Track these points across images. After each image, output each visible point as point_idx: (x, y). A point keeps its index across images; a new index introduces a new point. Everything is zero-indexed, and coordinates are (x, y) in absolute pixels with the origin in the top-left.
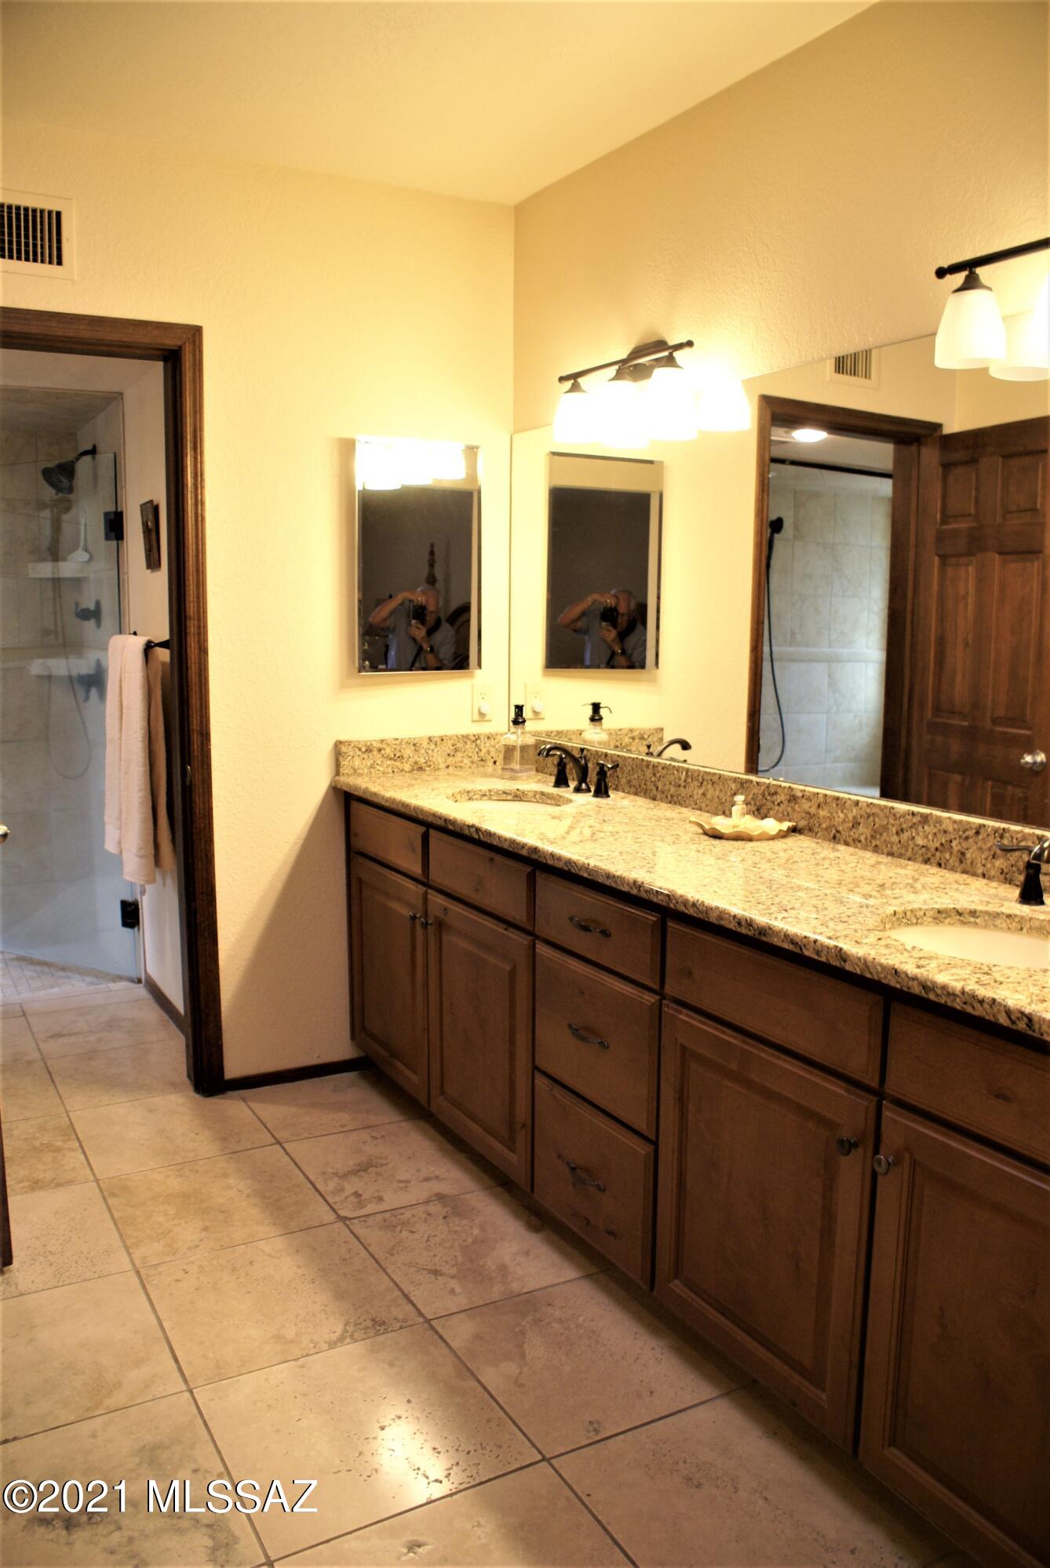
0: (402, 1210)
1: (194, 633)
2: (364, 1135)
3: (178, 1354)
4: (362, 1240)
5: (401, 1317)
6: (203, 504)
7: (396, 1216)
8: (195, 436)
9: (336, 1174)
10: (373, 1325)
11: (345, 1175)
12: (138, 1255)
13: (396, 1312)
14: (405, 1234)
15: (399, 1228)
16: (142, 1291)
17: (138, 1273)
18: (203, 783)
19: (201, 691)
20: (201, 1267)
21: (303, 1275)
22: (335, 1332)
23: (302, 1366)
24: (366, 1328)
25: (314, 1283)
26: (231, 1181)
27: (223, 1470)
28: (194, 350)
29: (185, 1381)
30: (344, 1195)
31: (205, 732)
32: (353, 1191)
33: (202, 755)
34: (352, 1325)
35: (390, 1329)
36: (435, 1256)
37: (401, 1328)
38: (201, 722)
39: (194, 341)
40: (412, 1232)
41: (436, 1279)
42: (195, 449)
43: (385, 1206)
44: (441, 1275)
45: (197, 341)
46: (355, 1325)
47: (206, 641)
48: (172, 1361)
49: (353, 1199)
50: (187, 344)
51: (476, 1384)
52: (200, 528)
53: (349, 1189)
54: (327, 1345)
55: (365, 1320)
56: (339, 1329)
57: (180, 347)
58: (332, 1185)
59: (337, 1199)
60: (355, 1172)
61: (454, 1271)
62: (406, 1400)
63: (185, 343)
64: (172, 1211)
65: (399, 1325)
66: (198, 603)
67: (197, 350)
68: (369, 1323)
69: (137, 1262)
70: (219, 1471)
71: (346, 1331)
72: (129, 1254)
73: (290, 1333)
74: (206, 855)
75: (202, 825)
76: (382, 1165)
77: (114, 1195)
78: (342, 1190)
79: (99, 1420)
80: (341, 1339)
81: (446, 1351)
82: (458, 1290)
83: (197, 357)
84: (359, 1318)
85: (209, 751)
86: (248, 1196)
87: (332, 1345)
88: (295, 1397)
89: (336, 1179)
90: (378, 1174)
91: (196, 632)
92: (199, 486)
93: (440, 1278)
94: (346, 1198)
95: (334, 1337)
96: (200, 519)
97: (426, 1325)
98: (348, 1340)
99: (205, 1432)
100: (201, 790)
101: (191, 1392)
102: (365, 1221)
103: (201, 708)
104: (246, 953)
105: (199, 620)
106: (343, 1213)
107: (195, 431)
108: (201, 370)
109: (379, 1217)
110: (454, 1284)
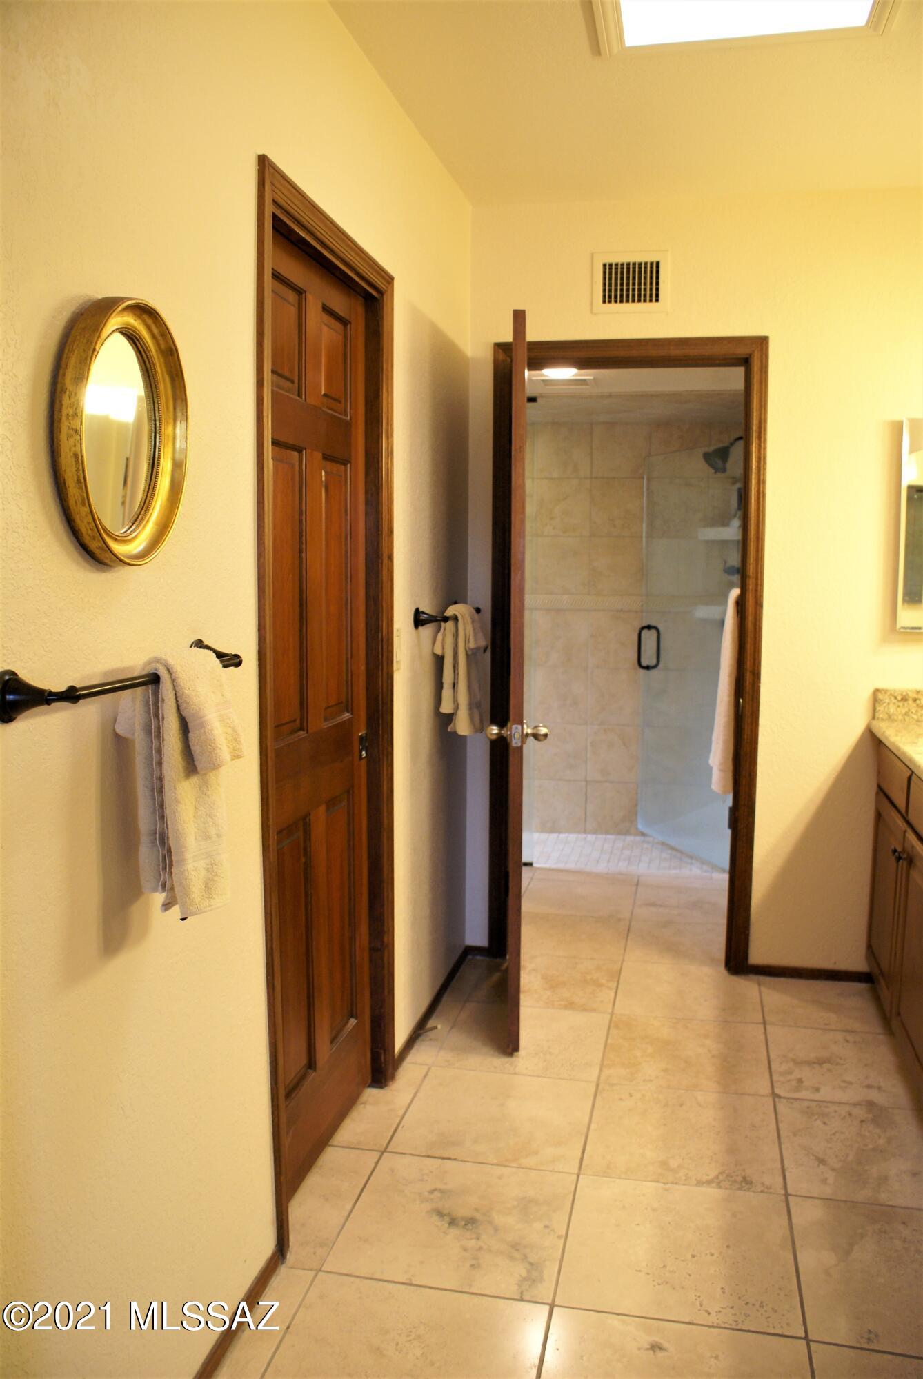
0: (829, 1104)
1: (752, 590)
2: (840, 1036)
3: (588, 1148)
4: (779, 1117)
5: (767, 1183)
6: (764, 482)
7: (820, 1107)
8: (760, 427)
9: (794, 1060)
10: (742, 1182)
11: (798, 1063)
12: (606, 1072)
13: (767, 1180)
14: (819, 1123)
15: (816, 1117)
16: (592, 1098)
17: (598, 1086)
18: (752, 714)
19: (755, 638)
20: (644, 1096)
21: (714, 1126)
22: (707, 1175)
23: (667, 1190)
24: (735, 1181)
25: (717, 1135)
26: (708, 1042)
27: (564, 1233)
28: (761, 356)
29: (580, 1168)
30: (789, 1077)
31: (756, 672)
32: (799, 1076)
33: (753, 691)
34: (725, 1176)
35: (753, 1189)
36: (831, 1148)
37: (762, 1192)
38: (754, 664)
39: (762, 349)
40: (825, 1123)
41: (818, 1166)
42: (759, 437)
43: (817, 1096)
44: (823, 1165)
45: (764, 348)
46: (727, 1176)
47: (761, 596)
48: (580, 1151)
49: (794, 1083)
50: (756, 353)
51: (791, 1257)
52: (761, 503)
53: (797, 1074)
54: (695, 1182)
55: (737, 1176)
56: (713, 1174)
57: (750, 355)
58: (784, 1067)
59: (781, 1079)
60: (810, 1063)
61: (838, 1166)
62: (727, 1244)
63: (754, 351)
64: (650, 1050)
65: (762, 1188)
66: (757, 564)
67: (764, 356)
68: (740, 1179)
69: (603, 1078)
70: (560, 1233)
71: (717, 1177)
72: (601, 1070)
73: (674, 1164)
74: (750, 775)
75: (748, 750)
76: (838, 1064)
77: (617, 1027)
78: (790, 1073)
79: (509, 1170)
80: (709, 1182)
81: (786, 1223)
82: (831, 1181)
83: (764, 361)
84: (734, 1172)
85: (759, 688)
86: (713, 1056)
87: (699, 1183)
88: (646, 1209)
89: (791, 1064)
90: (829, 1070)
91: (754, 589)
92: (762, 468)
93: (821, 1166)
94: (789, 1081)
95: (705, 1178)
96: (761, 495)
97: (783, 1198)
98: (714, 1185)
99: (570, 1205)
100: (750, 720)
101: (578, 1176)
102: (792, 1103)
103: (755, 651)
104: (779, 861)
105: (757, 579)
106: (777, 1091)
107: (760, 423)
108: (766, 372)
109: (806, 1104)
110: (831, 1177)
